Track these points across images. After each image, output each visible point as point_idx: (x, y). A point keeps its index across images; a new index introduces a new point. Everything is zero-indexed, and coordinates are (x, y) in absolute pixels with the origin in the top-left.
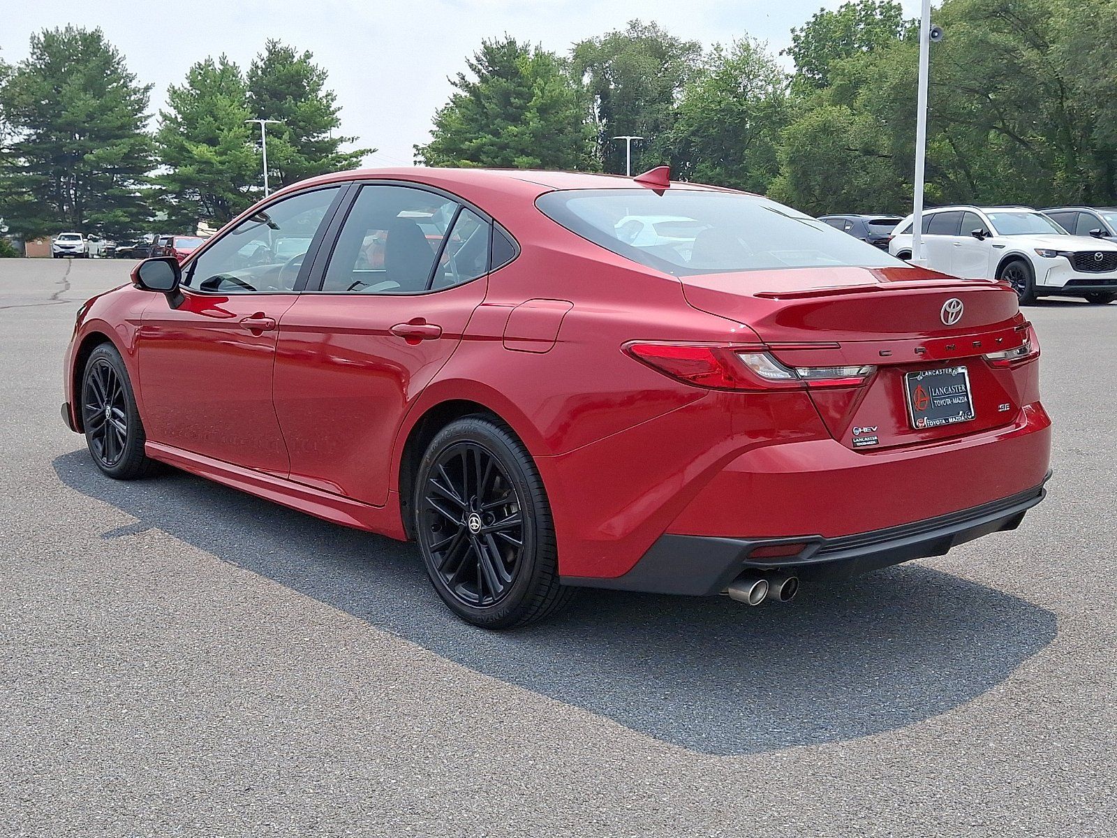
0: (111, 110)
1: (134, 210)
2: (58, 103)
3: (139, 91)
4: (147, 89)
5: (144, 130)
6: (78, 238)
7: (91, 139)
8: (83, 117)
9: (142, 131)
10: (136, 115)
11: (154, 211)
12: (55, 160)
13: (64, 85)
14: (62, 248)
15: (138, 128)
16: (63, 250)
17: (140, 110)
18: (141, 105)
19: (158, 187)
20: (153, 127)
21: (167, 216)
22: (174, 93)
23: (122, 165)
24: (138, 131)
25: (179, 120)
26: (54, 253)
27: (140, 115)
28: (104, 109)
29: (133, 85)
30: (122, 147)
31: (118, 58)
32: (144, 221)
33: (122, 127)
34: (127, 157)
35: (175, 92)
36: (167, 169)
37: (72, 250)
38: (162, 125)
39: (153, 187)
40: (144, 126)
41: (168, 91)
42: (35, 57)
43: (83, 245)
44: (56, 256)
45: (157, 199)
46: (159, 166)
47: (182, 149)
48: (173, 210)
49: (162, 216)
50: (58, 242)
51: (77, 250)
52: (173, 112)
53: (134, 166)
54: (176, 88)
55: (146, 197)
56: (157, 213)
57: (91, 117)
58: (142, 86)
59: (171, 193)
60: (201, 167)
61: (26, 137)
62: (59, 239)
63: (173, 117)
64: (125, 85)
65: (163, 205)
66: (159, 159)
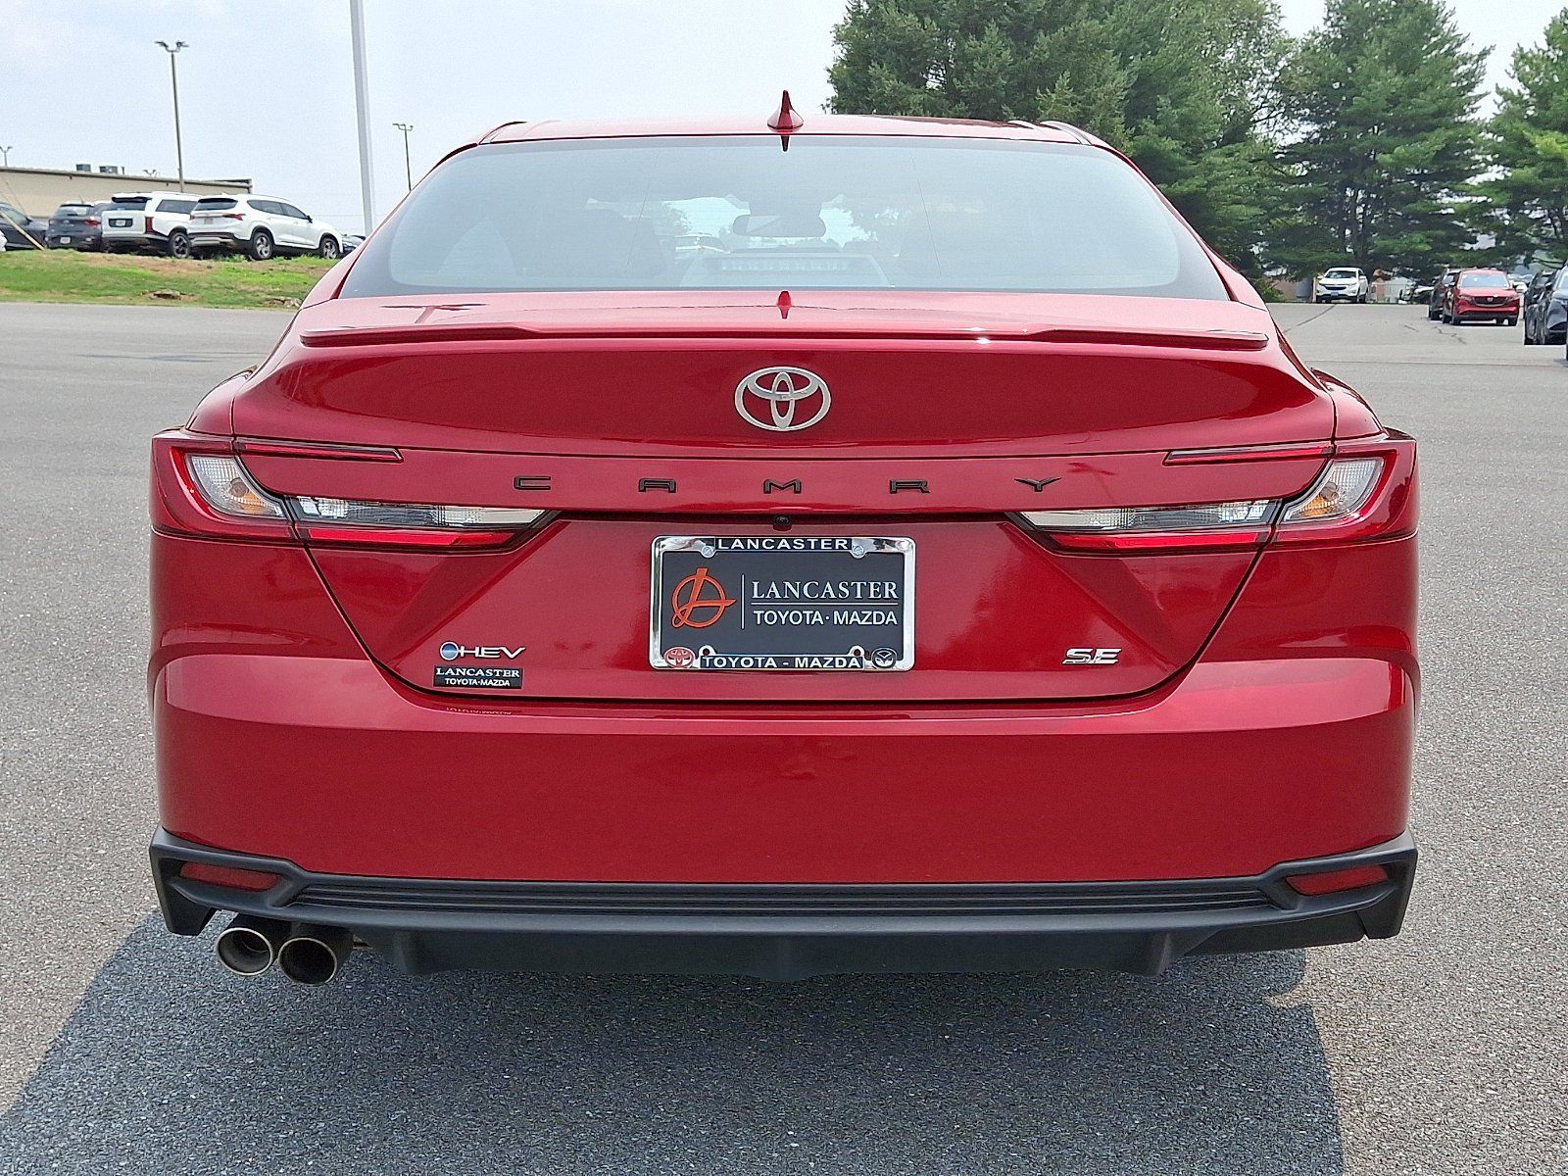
0: (1424, 90)
1: (1441, 233)
2: (1351, 85)
3: (1470, 58)
4: (1484, 54)
5: (1472, 116)
6: (1353, 274)
7: (1391, 133)
8: (1382, 103)
9: (1469, 118)
10: (1464, 95)
11: (1474, 235)
12: (1344, 166)
13: (1360, 58)
14: (1328, 288)
15: (1464, 112)
16: (1329, 292)
17: (1471, 87)
18: (1471, 80)
19: (1481, 199)
20: (1486, 110)
21: (1494, 240)
22: (1521, 57)
23: (1435, 169)
24: (1464, 118)
25: (1526, 97)
26: (1317, 296)
27: (1470, 94)
28: (1414, 91)
29: (1462, 50)
30: (1435, 141)
31: (1444, 13)
32: (1454, 250)
33: (1440, 113)
34: (1440, 155)
35: (1523, 57)
36: (1498, 172)
37: (1341, 292)
38: (1502, 108)
39: (1475, 199)
40: (1472, 110)
41: (1514, 55)
42: (1329, 23)
43: (1358, 285)
44: (1320, 300)
45: (1480, 216)
46: (1489, 168)
47: (1523, 141)
48: (1502, 231)
49: (1485, 241)
50: (1324, 281)
51: (1348, 292)
52: (1515, 86)
53: (1450, 169)
54: (1526, 51)
55: (1461, 214)
56: (1479, 237)
57: (1393, 101)
58: (1476, 51)
59: (1500, 207)
60: (1547, 167)
61: (1305, 136)
62: (1328, 277)
63: (1516, 93)
64: (1450, 53)
65: (1489, 224)
66: (1489, 158)
